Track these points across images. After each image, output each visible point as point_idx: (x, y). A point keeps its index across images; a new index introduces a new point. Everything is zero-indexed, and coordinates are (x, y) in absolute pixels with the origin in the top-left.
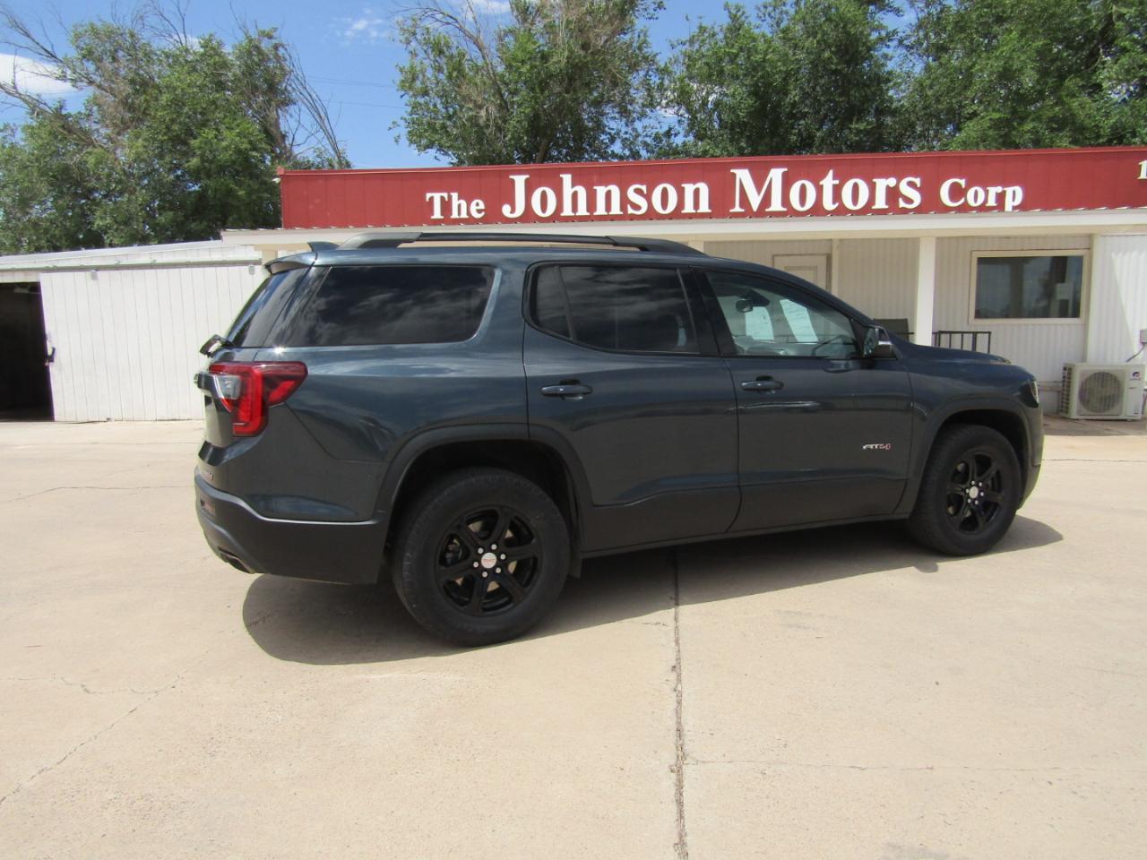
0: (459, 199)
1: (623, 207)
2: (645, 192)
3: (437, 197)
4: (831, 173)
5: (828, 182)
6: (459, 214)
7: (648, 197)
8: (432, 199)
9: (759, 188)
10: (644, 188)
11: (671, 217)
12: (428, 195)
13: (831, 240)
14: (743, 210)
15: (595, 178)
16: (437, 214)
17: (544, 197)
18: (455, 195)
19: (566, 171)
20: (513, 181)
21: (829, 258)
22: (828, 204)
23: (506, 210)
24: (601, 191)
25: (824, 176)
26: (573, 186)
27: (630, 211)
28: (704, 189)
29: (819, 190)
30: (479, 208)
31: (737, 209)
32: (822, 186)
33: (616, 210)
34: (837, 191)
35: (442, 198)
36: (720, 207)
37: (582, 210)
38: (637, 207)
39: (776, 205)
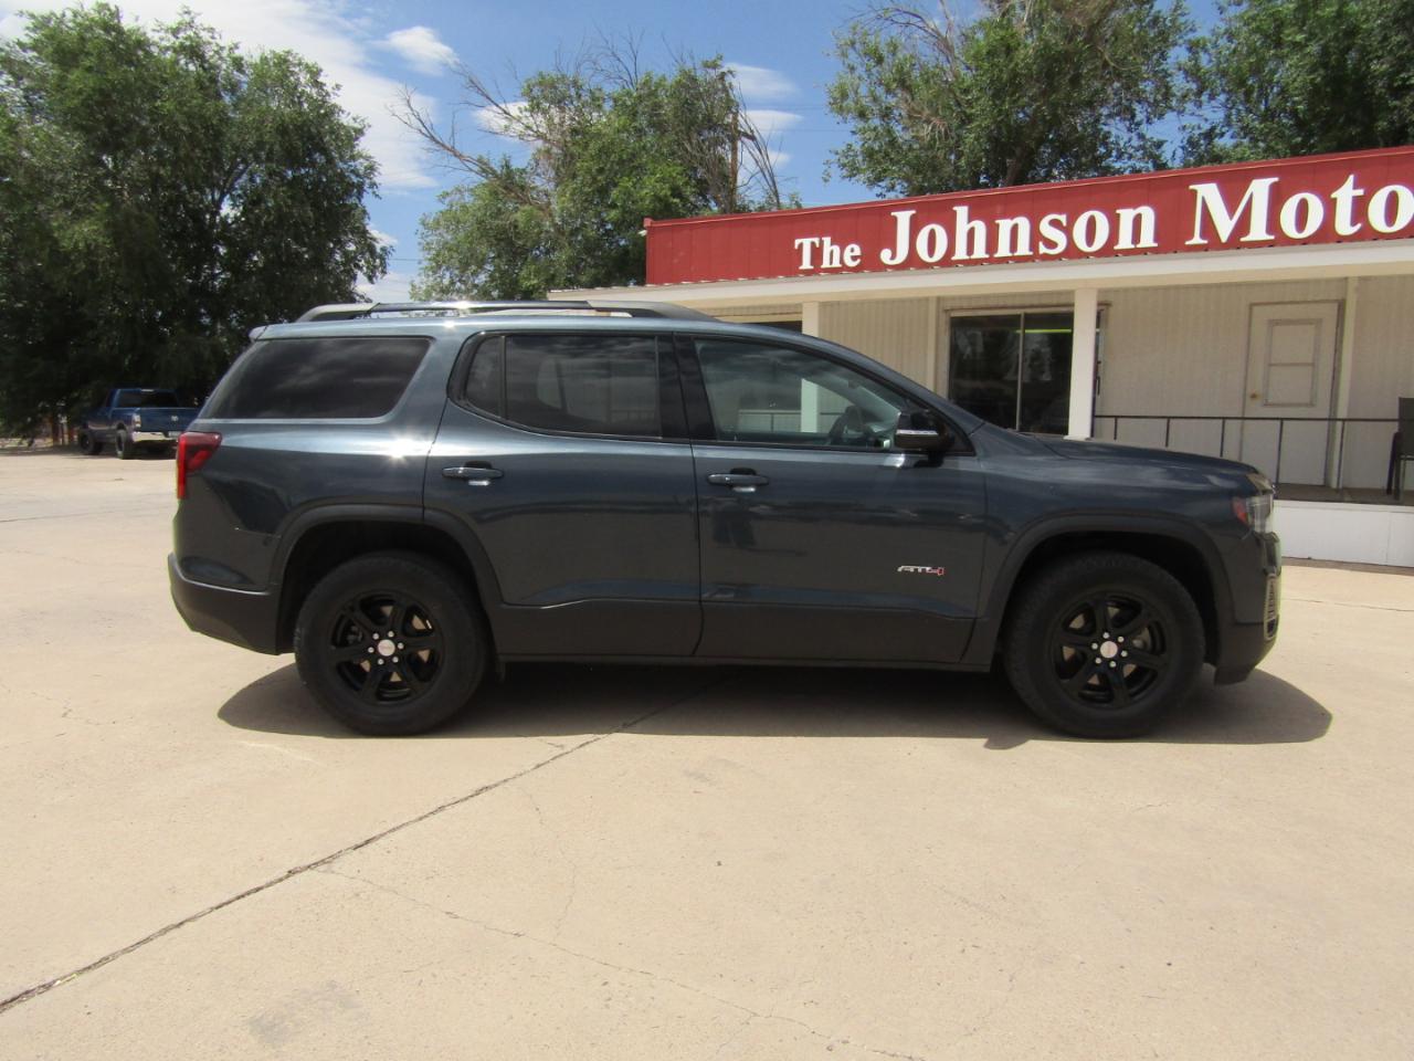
0: (832, 244)
1: (1033, 246)
2: (1065, 224)
3: (807, 243)
4: (1351, 178)
5: (1346, 194)
6: (831, 263)
7: (1068, 231)
8: (801, 245)
9: (1231, 209)
10: (1063, 218)
11: (1100, 254)
12: (797, 242)
13: (1346, 279)
14: (1206, 242)
15: (999, 209)
16: (806, 264)
17: (932, 237)
18: (827, 240)
19: (961, 202)
20: (895, 219)
21: (1341, 305)
22: (1344, 226)
23: (885, 255)
24: (1005, 226)
25: (1339, 183)
26: (970, 220)
27: (1043, 249)
28: (1148, 214)
29: (1330, 207)
30: (854, 254)
31: (1197, 240)
32: (1335, 200)
33: (1023, 249)
34: (1360, 209)
35: (813, 244)
36: (1171, 239)
37: (980, 252)
38: (1051, 244)
39: (1258, 231)
